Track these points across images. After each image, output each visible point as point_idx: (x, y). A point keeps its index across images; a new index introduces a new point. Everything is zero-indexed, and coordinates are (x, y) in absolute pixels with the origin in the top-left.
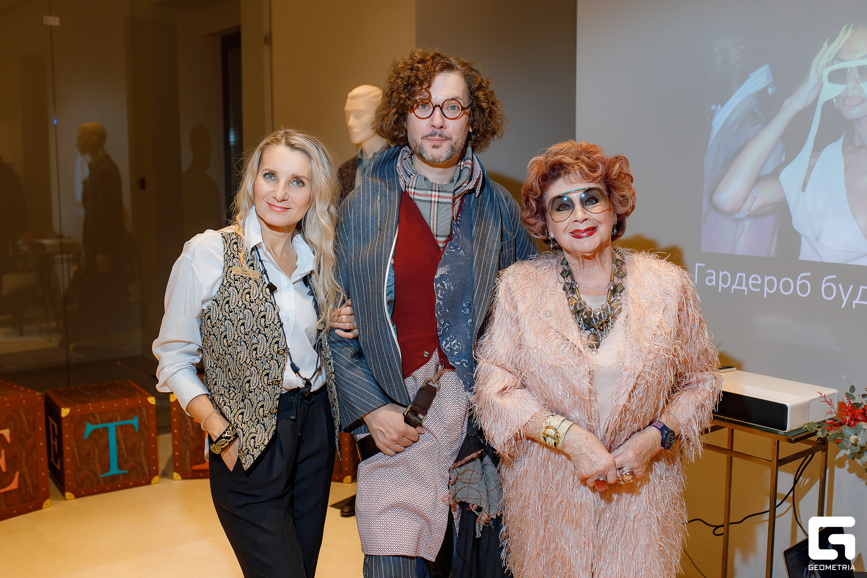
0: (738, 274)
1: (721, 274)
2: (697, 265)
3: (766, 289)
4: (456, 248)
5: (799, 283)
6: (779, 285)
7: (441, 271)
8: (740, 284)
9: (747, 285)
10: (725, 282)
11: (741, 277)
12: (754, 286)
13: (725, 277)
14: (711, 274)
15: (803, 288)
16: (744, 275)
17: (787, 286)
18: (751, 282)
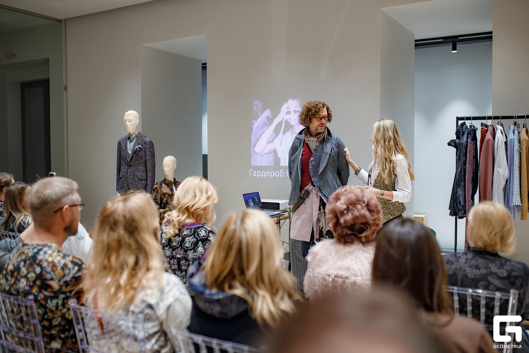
0: (263, 172)
1: (258, 172)
2: (250, 170)
3: (271, 175)
4: (316, 153)
5: (280, 173)
6: (275, 174)
7: (311, 159)
8: (263, 175)
9: (266, 175)
10: (259, 174)
11: (264, 172)
12: (268, 175)
13: (259, 173)
14: (255, 172)
15: (282, 174)
16: (265, 172)
17: (277, 174)
18: (267, 174)
